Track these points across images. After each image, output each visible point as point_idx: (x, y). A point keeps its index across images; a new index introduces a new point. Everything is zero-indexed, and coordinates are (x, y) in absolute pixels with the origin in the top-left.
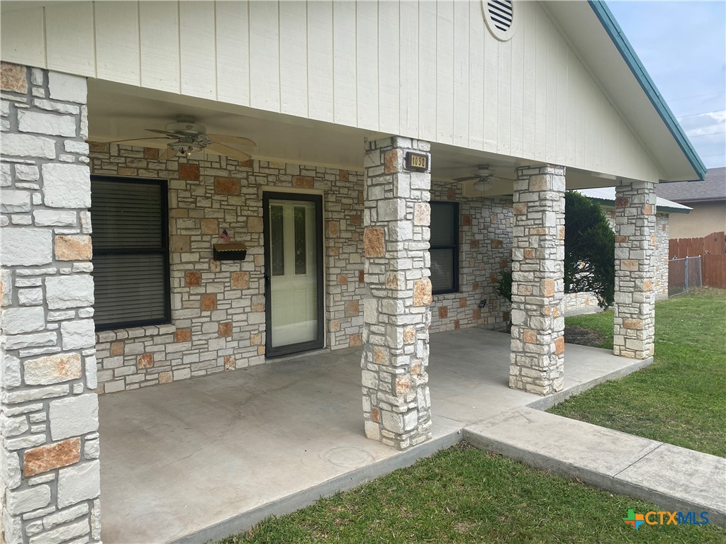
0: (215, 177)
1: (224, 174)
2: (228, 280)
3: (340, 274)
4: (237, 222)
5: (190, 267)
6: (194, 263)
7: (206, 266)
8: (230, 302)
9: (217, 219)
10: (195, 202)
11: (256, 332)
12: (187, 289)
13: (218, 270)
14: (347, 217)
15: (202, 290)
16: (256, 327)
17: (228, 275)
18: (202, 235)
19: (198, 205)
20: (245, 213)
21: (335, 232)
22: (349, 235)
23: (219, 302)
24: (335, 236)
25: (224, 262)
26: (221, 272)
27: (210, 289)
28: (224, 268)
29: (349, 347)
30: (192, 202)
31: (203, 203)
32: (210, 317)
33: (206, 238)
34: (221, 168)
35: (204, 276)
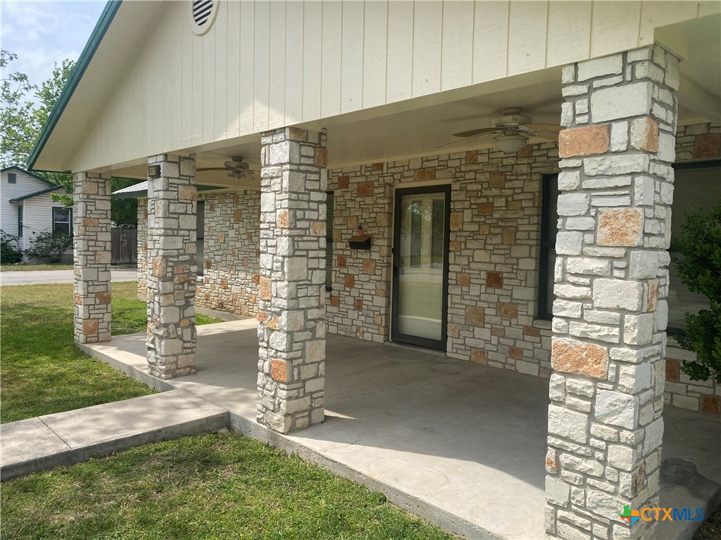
0: (357, 183)
1: (363, 179)
2: (361, 265)
3: (461, 273)
4: (370, 218)
5: (341, 252)
6: (342, 250)
7: (349, 253)
8: (362, 283)
9: (357, 216)
10: (345, 205)
11: (378, 313)
12: (338, 269)
13: (355, 257)
14: (473, 206)
15: (345, 271)
16: (378, 309)
17: (361, 261)
18: (348, 229)
19: (347, 206)
20: (375, 210)
21: (456, 224)
22: (475, 227)
23: (356, 282)
25: (359, 250)
26: (357, 258)
27: (351, 271)
28: (359, 255)
29: (470, 361)
30: (344, 205)
31: (350, 205)
32: (350, 292)
33: (350, 232)
34: (362, 176)
35: (348, 260)
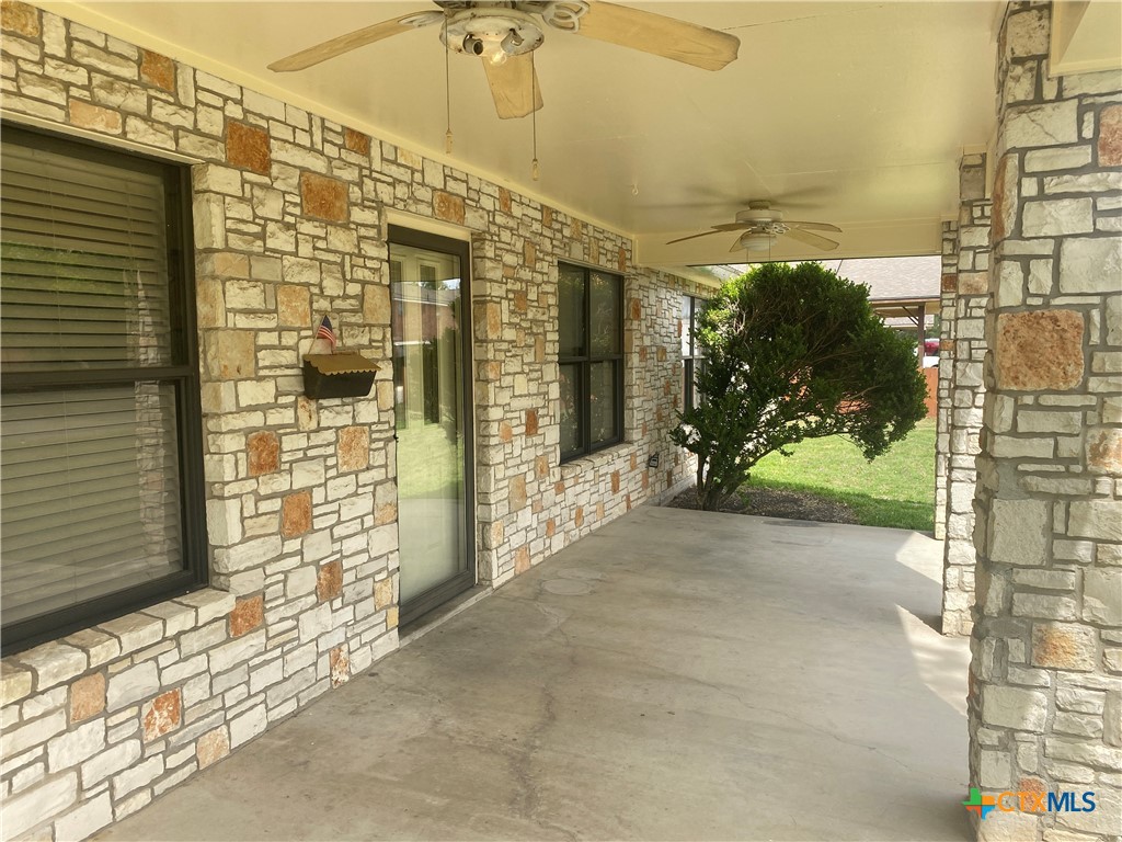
0: (303, 170)
1: (318, 165)
2: (331, 450)
3: (502, 420)
4: (346, 297)
5: (256, 420)
6: (264, 408)
7: (287, 416)
8: (334, 507)
9: (307, 285)
10: (262, 236)
11: (383, 575)
12: (251, 485)
13: (313, 425)
15: (281, 483)
16: (381, 563)
17: (330, 436)
18: (280, 330)
19: (271, 243)
20: (360, 274)
21: (494, 327)
23: (316, 511)
24: (495, 338)
25: (325, 402)
26: (319, 429)
27: (301, 479)
28: (327, 418)
29: (516, 576)
30: (256, 236)
31: (281, 241)
32: (301, 552)
33: (289, 339)
34: (312, 149)
35: (288, 443)
